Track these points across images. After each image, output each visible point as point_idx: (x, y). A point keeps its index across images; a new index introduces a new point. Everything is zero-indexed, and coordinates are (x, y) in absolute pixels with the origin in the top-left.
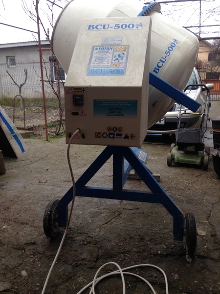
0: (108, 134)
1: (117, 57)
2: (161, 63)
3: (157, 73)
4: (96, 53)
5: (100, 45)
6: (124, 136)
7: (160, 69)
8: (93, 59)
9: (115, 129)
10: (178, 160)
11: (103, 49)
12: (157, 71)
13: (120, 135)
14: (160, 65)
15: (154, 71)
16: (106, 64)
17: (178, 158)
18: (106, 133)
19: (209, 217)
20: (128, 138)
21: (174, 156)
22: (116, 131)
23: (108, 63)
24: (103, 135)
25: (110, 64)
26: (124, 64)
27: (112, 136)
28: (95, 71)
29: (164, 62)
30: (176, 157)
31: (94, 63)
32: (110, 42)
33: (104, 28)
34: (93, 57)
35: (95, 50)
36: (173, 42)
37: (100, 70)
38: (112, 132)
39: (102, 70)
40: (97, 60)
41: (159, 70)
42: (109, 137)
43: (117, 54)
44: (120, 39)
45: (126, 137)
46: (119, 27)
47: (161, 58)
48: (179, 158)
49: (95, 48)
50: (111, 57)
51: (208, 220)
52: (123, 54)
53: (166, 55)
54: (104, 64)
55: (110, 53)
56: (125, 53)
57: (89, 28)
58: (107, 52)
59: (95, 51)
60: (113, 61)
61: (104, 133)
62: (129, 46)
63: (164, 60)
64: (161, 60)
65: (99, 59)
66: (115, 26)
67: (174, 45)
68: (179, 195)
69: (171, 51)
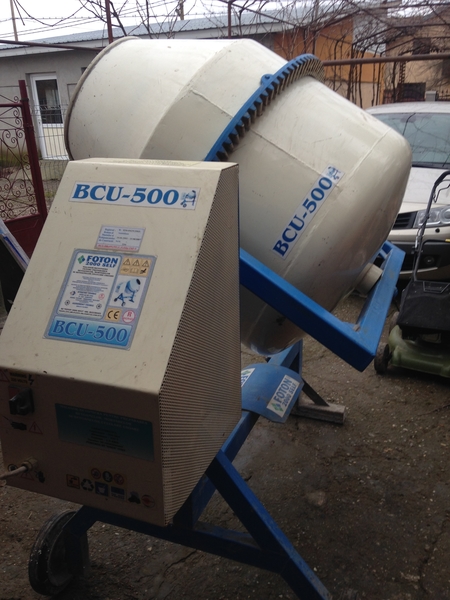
0: (94, 484)
1: (122, 290)
2: (293, 230)
3: (283, 253)
4: (79, 272)
5: (92, 248)
6: (130, 496)
7: (289, 244)
8: (70, 289)
9: (107, 475)
10: (400, 361)
11: (95, 261)
12: (283, 248)
13: (120, 491)
14: (290, 235)
15: (276, 248)
16: (94, 309)
17: (399, 355)
18: (90, 482)
19: (426, 561)
20: (138, 502)
21: (394, 348)
22: (111, 480)
23: (99, 306)
24: (82, 484)
25: (101, 310)
26: (133, 316)
27: (102, 490)
28: (64, 326)
29: (298, 229)
30: (395, 353)
31: (68, 303)
32: (115, 243)
33: (109, 198)
34: (70, 282)
35: (77, 262)
36: (325, 176)
37: (78, 325)
38: (102, 480)
39: (81, 325)
40: (77, 295)
41: (287, 246)
42: (97, 491)
43: (123, 279)
44: (139, 235)
45: (134, 499)
46: (143, 197)
47: (291, 219)
48: (404, 357)
49: (80, 255)
50: (110, 288)
51: (420, 573)
52: (138, 282)
53: (304, 210)
54: (90, 309)
55: (108, 275)
56: (143, 281)
57: (76, 196)
58: (103, 273)
59: (78, 266)
60: (112, 303)
61: (85, 480)
62: (154, 259)
63: (299, 224)
64: (292, 224)
65: (81, 289)
66: (136, 194)
67: (326, 184)
68: (375, 477)
69: (319, 199)
